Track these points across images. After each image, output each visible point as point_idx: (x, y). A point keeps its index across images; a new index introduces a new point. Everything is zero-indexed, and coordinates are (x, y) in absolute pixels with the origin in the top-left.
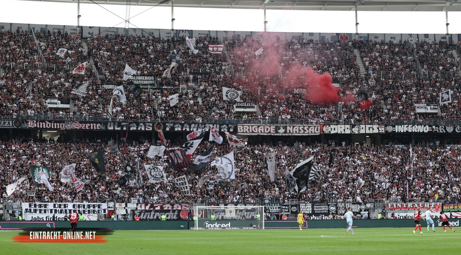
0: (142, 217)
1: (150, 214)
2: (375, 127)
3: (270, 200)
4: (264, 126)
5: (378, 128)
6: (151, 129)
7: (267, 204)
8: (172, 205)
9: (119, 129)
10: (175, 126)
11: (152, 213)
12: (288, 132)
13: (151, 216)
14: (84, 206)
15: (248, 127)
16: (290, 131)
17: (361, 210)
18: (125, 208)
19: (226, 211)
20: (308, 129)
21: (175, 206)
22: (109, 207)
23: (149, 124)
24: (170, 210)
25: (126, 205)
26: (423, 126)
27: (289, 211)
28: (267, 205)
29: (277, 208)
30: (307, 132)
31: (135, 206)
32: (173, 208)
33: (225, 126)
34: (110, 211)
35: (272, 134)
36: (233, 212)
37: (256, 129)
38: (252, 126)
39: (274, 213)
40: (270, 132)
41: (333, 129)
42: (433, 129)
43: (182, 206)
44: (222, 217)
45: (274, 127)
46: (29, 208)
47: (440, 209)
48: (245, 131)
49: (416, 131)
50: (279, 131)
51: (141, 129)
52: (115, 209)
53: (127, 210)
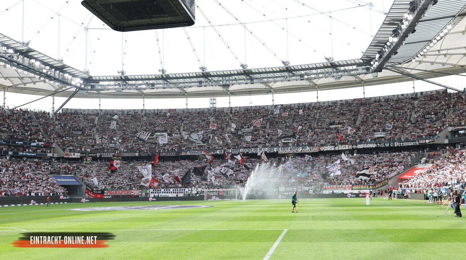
2: (347, 146)
5: (348, 147)
14: (178, 190)
17: (309, 189)
18: (196, 190)
20: (313, 149)
26: (372, 144)
30: (312, 150)
31: (201, 189)
35: (295, 152)
41: (325, 149)
42: (378, 146)
46: (153, 191)
47: (351, 189)
49: (368, 147)
53: (197, 192)
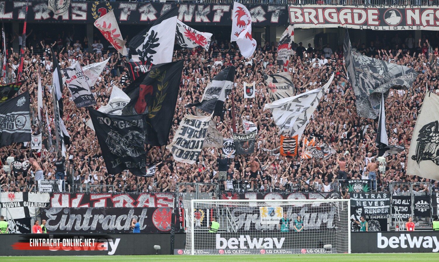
0: (62, 225)
1: (83, 219)
3: (364, 184)
4: (352, 9)
6: (84, 17)
7: (359, 194)
8: (135, 198)
9: (9, 16)
10: (141, 10)
11: (88, 216)
12: (409, 22)
13: (85, 222)
15: (314, 13)
16: (413, 21)
18: (22, 204)
19: (261, 212)
21: (140, 199)
23: (79, 5)
24: (129, 209)
25: (26, 198)
27: (409, 212)
28: (359, 197)
29: (382, 203)
31: (46, 198)
32: (135, 203)
33: (259, 8)
35: (373, 28)
36: (276, 214)
37: (335, 15)
38: (324, 9)
39: (374, 215)
40: (366, 23)
43: (156, 199)
44: (253, 225)
45: (376, 12)
48: (307, 20)
50: (388, 20)
51: (60, 17)
53: (26, 210)
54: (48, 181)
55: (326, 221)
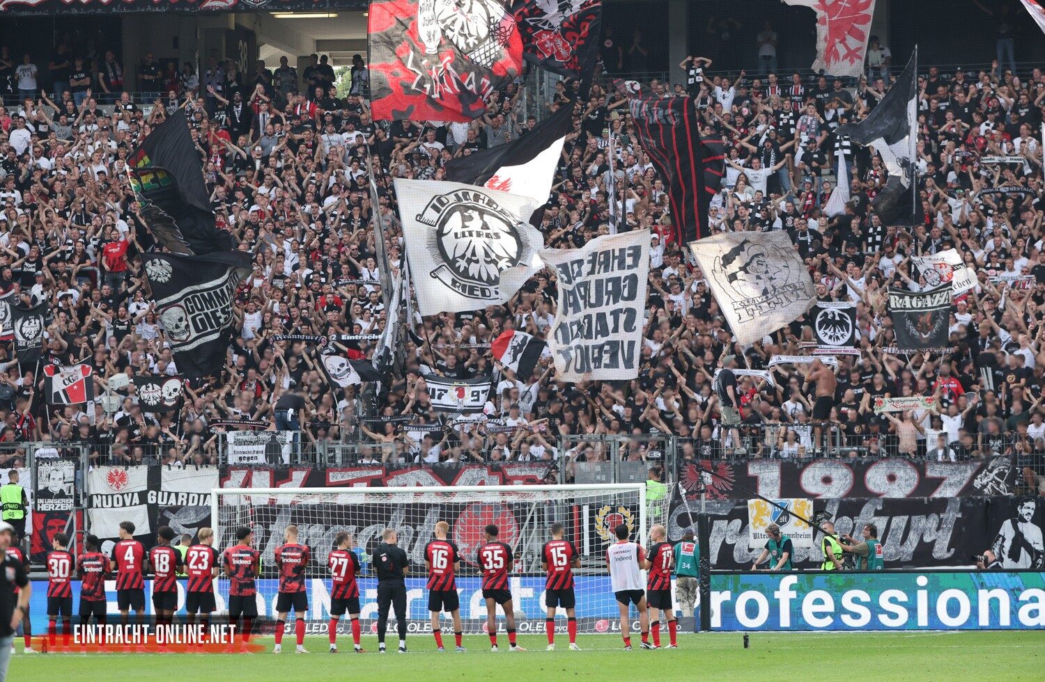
18: (142, 496)
19: (752, 513)
22: (46, 494)
25: (154, 481)
34: (50, 515)
36: (793, 519)
43: (505, 482)
52: (84, 503)
54: (256, 434)
55: (933, 538)
